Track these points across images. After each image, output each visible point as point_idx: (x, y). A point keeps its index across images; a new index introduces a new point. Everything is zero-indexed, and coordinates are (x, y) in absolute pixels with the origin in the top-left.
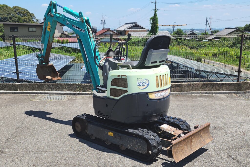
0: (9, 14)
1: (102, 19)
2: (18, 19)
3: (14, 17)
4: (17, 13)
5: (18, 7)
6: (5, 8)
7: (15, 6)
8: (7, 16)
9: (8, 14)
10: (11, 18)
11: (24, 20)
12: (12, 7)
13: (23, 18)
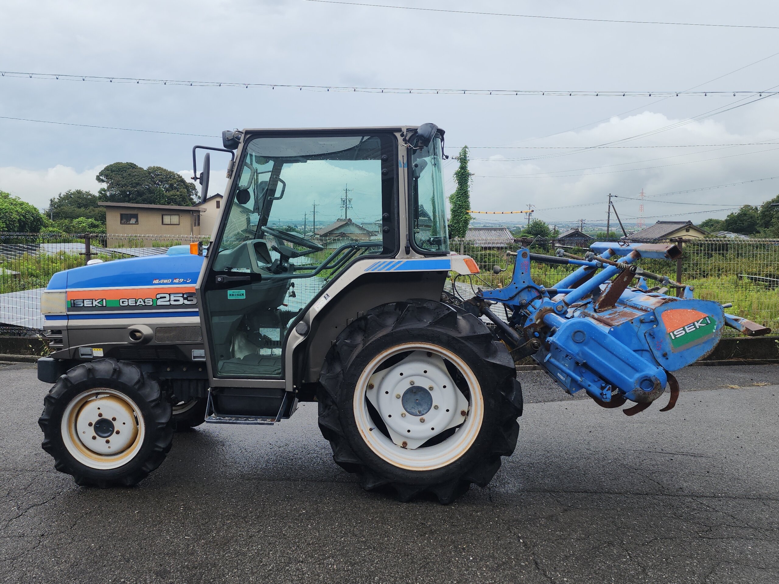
0: (138, 184)
1: (343, 197)
2: (157, 196)
3: (147, 192)
4: (155, 183)
5: (159, 168)
6: (129, 171)
7: (154, 167)
8: (132, 189)
9: (135, 185)
10: (140, 194)
11: (172, 199)
12: (145, 169)
13: (168, 194)
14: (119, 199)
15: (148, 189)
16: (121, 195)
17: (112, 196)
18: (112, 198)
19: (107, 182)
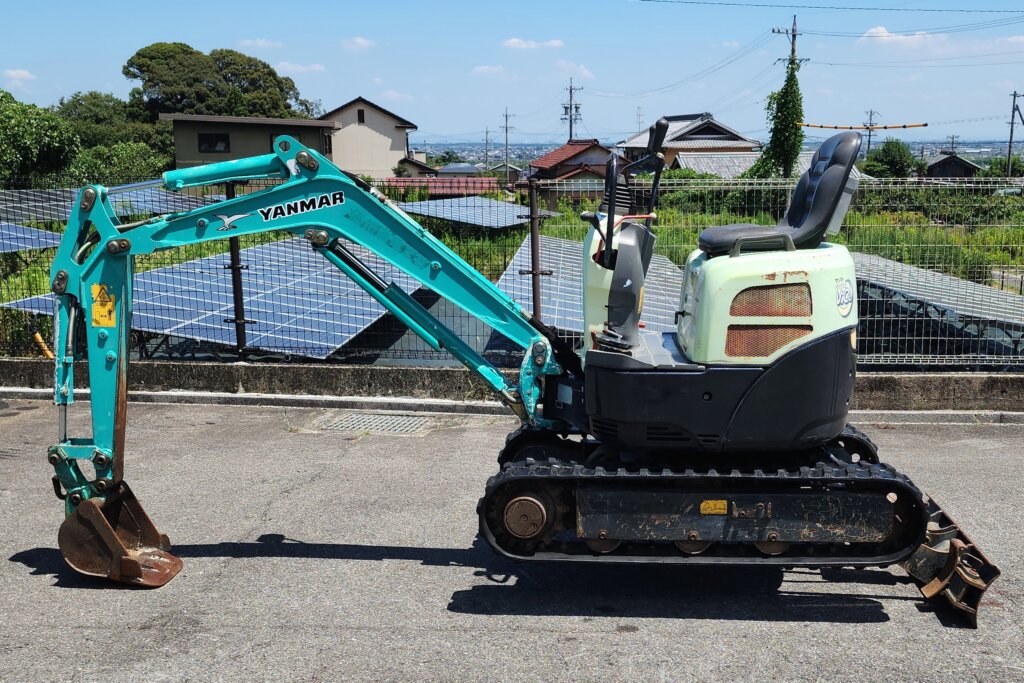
0: (196, 80)
1: (566, 101)
2: (229, 100)
3: (213, 94)
4: (225, 77)
5: (230, 52)
7: (222, 50)
8: (186, 89)
9: (192, 81)
10: (201, 98)
11: (254, 105)
12: (207, 52)
13: (248, 96)
15: (213, 88)
16: (167, 99)
19: (142, 78)
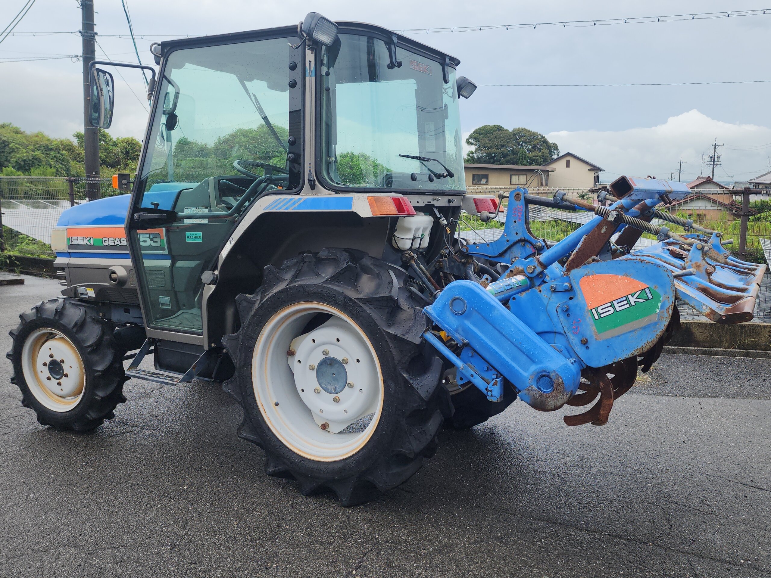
0: (503, 146)
1: (711, 153)
2: (519, 157)
3: (511, 154)
4: (519, 144)
5: (523, 130)
6: (496, 133)
7: (519, 128)
11: (534, 160)
12: (511, 131)
13: (531, 155)
14: (484, 161)
15: (512, 150)
16: (487, 156)
17: (478, 158)
18: (479, 160)
19: (475, 145)
